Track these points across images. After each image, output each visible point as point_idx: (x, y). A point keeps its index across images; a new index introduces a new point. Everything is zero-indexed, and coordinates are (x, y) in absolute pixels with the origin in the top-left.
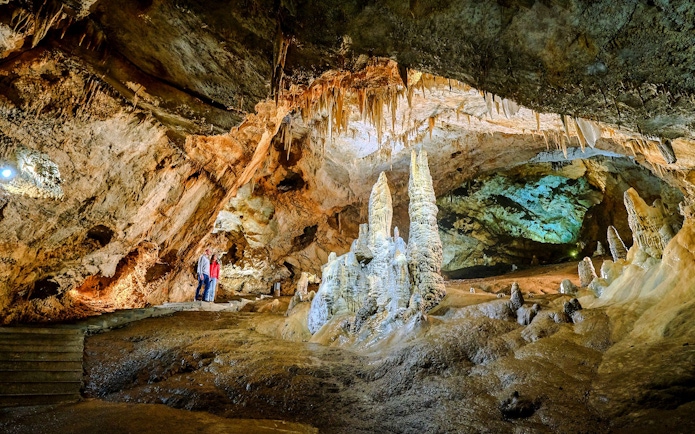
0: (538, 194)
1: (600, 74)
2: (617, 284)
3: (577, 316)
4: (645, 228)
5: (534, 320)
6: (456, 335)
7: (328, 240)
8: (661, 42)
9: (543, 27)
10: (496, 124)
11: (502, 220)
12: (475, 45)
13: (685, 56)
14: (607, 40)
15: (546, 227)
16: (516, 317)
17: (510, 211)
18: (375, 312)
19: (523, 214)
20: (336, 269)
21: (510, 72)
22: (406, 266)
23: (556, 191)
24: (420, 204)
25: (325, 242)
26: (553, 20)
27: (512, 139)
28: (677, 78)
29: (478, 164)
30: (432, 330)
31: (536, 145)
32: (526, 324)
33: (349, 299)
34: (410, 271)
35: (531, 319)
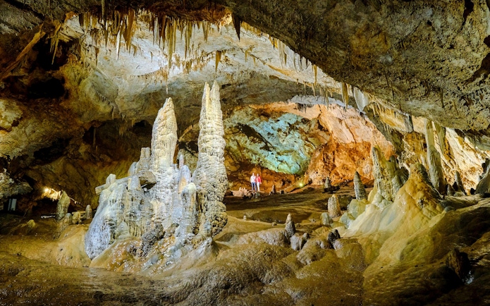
0: (277, 127)
1: (388, 64)
2: (361, 219)
3: (337, 244)
4: (383, 177)
5: (305, 246)
6: (245, 259)
7: (79, 154)
8: (430, 52)
9: (357, 19)
10: (277, 70)
11: (244, 148)
12: (304, 18)
13: (442, 66)
14: (398, 41)
15: (280, 158)
16: (290, 243)
17: (253, 141)
18: (162, 237)
19: (263, 144)
20: (121, 193)
21: (325, 45)
22: (195, 195)
23: (292, 127)
24: (210, 136)
25: (77, 157)
26: (366, 15)
27: (276, 81)
28: (433, 79)
29: (242, 97)
30: (221, 254)
31: (294, 89)
32: (298, 249)
33: (130, 224)
34: (198, 199)
35: (303, 245)
